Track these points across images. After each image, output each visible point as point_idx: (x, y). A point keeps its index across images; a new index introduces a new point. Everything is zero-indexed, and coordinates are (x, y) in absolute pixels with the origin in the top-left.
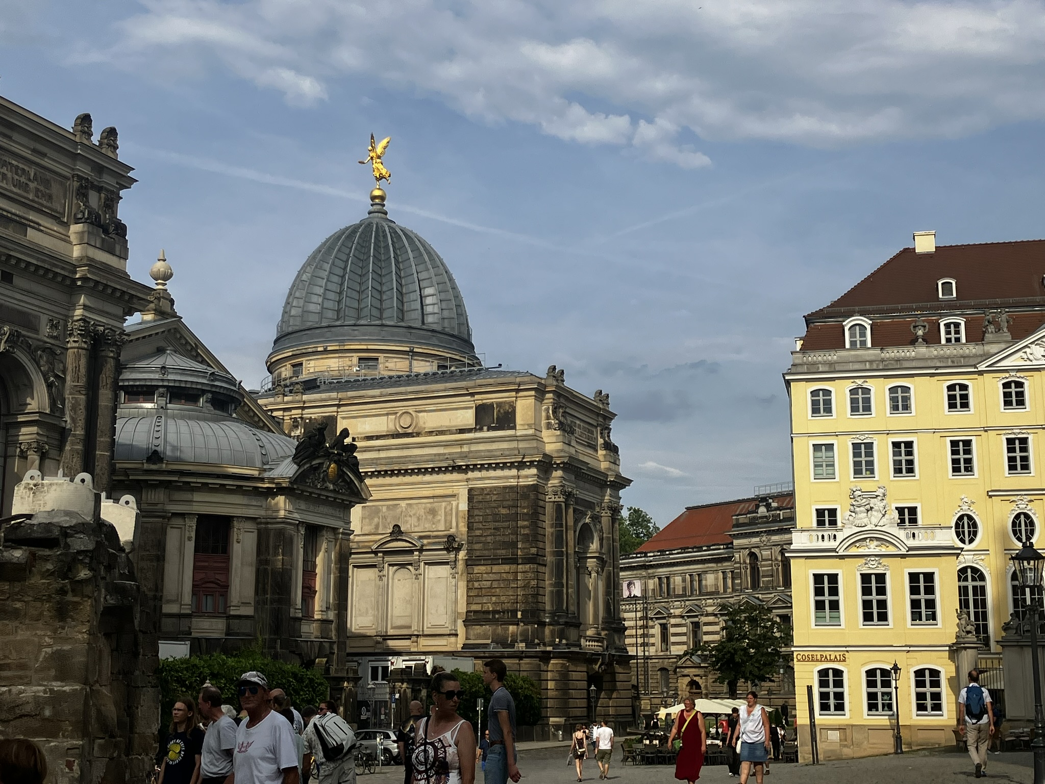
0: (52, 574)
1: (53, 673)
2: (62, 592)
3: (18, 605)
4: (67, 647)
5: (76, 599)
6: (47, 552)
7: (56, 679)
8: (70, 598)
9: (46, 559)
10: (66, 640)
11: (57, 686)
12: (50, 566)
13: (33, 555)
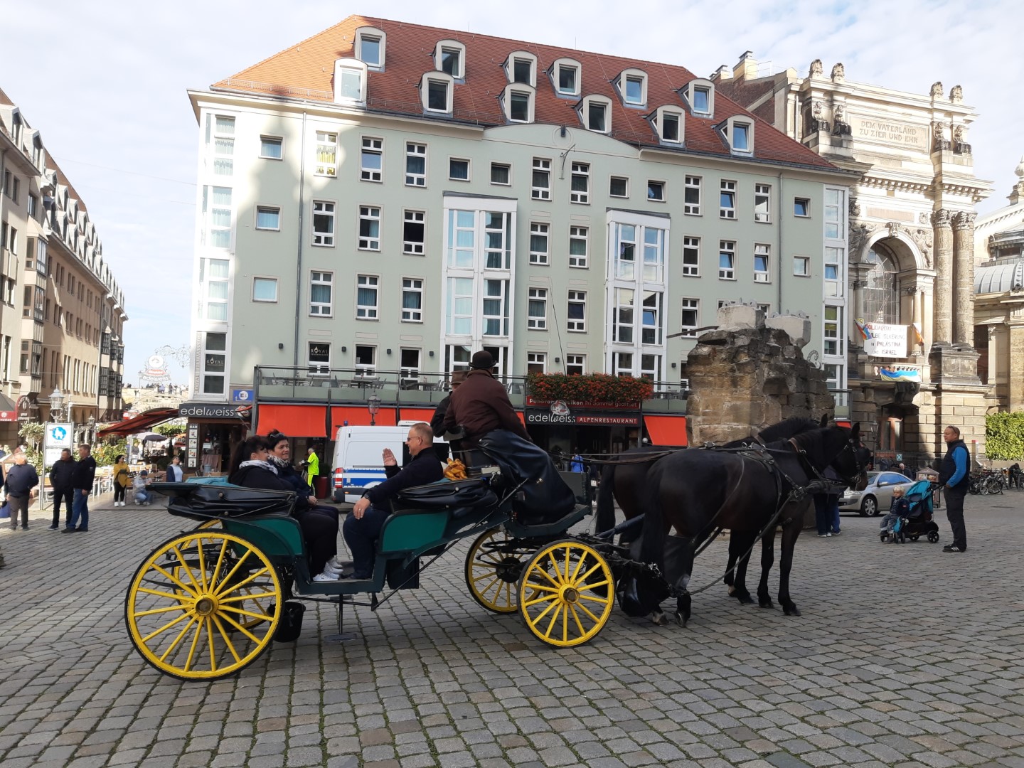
0: (725, 360)
1: (732, 417)
2: (733, 370)
3: (711, 379)
4: (739, 403)
5: (741, 374)
6: (721, 348)
7: (734, 421)
8: (737, 374)
9: (721, 352)
10: (738, 399)
11: (735, 425)
12: (723, 356)
13: (714, 349)
